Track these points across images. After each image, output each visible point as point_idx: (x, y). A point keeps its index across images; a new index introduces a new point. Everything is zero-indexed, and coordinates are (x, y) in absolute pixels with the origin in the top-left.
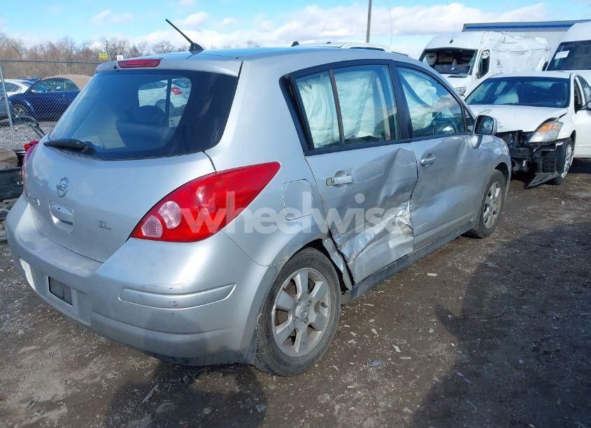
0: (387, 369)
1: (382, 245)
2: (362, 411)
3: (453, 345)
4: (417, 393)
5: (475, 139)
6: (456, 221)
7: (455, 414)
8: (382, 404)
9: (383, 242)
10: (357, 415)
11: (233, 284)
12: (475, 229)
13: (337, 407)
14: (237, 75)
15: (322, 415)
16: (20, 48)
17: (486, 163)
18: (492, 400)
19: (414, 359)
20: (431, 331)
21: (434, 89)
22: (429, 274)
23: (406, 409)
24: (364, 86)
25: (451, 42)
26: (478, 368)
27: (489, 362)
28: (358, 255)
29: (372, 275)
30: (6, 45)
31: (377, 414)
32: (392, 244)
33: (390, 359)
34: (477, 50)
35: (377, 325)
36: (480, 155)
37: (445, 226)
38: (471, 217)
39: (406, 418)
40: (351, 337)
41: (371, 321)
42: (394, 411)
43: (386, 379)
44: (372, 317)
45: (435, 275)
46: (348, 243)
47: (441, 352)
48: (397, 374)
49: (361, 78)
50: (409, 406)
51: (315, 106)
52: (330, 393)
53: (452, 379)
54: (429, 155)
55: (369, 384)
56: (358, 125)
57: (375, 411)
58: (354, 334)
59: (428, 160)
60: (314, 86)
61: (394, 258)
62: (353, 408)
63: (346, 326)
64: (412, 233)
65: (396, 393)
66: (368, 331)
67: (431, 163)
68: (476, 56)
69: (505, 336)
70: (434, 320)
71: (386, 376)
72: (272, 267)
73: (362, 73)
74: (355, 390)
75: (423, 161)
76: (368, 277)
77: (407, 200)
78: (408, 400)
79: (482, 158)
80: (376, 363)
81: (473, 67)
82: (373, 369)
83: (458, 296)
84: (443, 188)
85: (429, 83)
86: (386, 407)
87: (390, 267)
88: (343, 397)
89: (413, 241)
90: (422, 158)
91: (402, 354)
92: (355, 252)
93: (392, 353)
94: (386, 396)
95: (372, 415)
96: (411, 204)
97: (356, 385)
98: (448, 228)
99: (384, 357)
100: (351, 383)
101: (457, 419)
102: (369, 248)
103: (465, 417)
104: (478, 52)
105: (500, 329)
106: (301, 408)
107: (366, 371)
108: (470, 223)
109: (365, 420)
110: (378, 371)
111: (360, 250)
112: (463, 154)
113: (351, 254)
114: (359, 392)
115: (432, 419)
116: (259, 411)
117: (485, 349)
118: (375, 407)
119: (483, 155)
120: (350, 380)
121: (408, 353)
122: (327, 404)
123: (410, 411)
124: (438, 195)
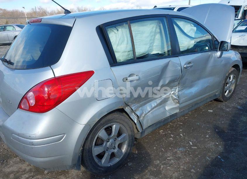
0: (186, 152)
1: (161, 109)
2: (172, 169)
3: (217, 143)
4: (198, 164)
5: (219, 53)
6: (207, 94)
7: (214, 175)
8: (182, 167)
9: (162, 107)
10: (170, 170)
11: (64, 134)
12: (219, 98)
13: (162, 166)
14: (72, 26)
15: (155, 169)
16: (47, 12)
17: (225, 65)
18: (233, 170)
19: (198, 148)
20: (207, 136)
21: (195, 28)
22: (209, 111)
23: (192, 170)
24: (153, 28)
25: (229, 3)
26: (228, 155)
27: (234, 152)
28: (146, 114)
29: (155, 124)
30: (41, 11)
31: (179, 171)
32: (167, 108)
33: (187, 148)
34: (242, 6)
35: (183, 132)
36: (222, 61)
37: (200, 97)
38: (217, 92)
39: (192, 174)
40: (171, 137)
41: (181, 130)
42: (187, 171)
43: (185, 156)
44: (181, 129)
45: (212, 111)
46: (140, 108)
47: (211, 146)
48: (190, 154)
49: (150, 24)
50: (194, 169)
51: (119, 40)
52: (159, 160)
53: (215, 159)
54: (189, 63)
55: (177, 157)
56: (150, 48)
57: (179, 170)
58: (172, 136)
59: (189, 65)
60: (120, 30)
61: (168, 115)
62: (169, 168)
63: (169, 132)
64: (179, 102)
65: (188, 163)
66: (179, 135)
67: (191, 67)
68: (241, 9)
69: (243, 141)
70: (209, 132)
71: (185, 155)
72: (87, 125)
73: (151, 22)
74: (170, 160)
75: (185, 66)
76: (153, 125)
77: (176, 86)
78: (194, 166)
79: (223, 62)
80: (181, 149)
81: (239, 14)
82: (179, 151)
83: (222, 121)
84: (199, 79)
85: (193, 25)
86: (183, 168)
87: (166, 119)
88: (165, 163)
89: (179, 106)
90: (185, 65)
91: (193, 146)
92: (145, 113)
93: (189, 145)
94: (184, 164)
95: (177, 171)
96: (179, 87)
97: (171, 158)
98: (202, 98)
99: (184, 147)
100: (169, 157)
101: (216, 177)
102: (153, 110)
103: (219, 176)
104: (242, 7)
105: (241, 138)
106: (146, 166)
107: (176, 152)
108: (216, 95)
109: (174, 173)
110: (181, 152)
111: (147, 112)
112: (212, 61)
113: (141, 114)
114: (172, 161)
115: (204, 176)
116: (129, 165)
117: (232, 147)
118: (178, 168)
119: (223, 61)
120: (169, 155)
121: (196, 146)
122: (158, 165)
123: (194, 171)
124: (196, 82)
